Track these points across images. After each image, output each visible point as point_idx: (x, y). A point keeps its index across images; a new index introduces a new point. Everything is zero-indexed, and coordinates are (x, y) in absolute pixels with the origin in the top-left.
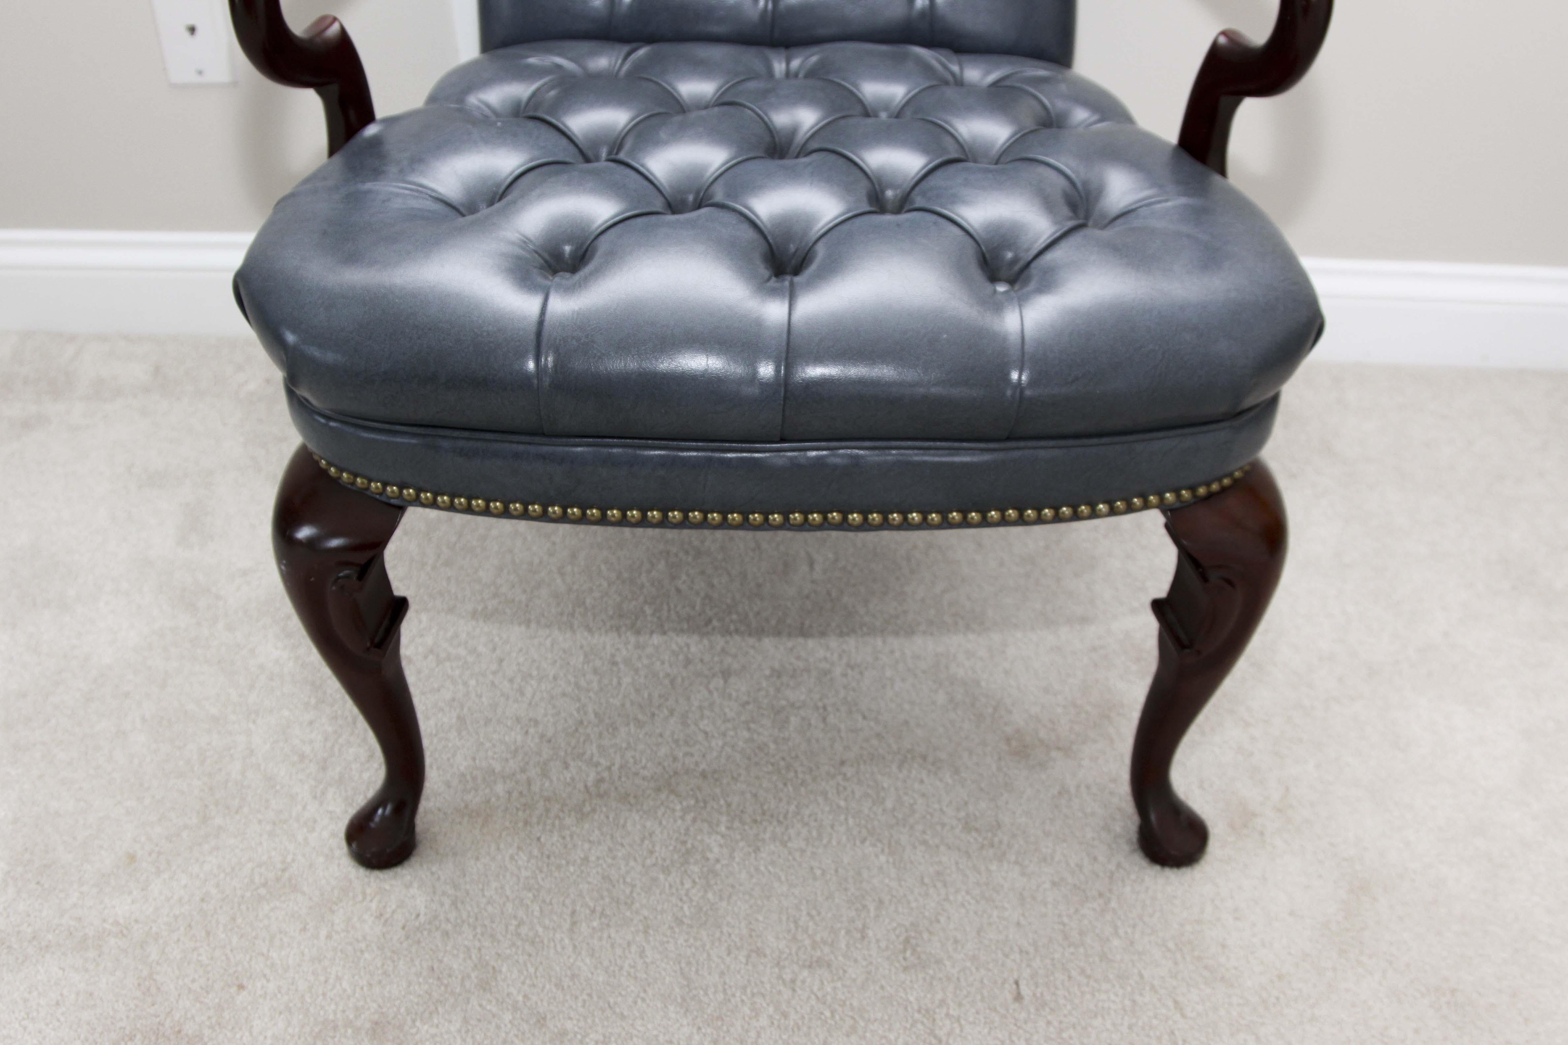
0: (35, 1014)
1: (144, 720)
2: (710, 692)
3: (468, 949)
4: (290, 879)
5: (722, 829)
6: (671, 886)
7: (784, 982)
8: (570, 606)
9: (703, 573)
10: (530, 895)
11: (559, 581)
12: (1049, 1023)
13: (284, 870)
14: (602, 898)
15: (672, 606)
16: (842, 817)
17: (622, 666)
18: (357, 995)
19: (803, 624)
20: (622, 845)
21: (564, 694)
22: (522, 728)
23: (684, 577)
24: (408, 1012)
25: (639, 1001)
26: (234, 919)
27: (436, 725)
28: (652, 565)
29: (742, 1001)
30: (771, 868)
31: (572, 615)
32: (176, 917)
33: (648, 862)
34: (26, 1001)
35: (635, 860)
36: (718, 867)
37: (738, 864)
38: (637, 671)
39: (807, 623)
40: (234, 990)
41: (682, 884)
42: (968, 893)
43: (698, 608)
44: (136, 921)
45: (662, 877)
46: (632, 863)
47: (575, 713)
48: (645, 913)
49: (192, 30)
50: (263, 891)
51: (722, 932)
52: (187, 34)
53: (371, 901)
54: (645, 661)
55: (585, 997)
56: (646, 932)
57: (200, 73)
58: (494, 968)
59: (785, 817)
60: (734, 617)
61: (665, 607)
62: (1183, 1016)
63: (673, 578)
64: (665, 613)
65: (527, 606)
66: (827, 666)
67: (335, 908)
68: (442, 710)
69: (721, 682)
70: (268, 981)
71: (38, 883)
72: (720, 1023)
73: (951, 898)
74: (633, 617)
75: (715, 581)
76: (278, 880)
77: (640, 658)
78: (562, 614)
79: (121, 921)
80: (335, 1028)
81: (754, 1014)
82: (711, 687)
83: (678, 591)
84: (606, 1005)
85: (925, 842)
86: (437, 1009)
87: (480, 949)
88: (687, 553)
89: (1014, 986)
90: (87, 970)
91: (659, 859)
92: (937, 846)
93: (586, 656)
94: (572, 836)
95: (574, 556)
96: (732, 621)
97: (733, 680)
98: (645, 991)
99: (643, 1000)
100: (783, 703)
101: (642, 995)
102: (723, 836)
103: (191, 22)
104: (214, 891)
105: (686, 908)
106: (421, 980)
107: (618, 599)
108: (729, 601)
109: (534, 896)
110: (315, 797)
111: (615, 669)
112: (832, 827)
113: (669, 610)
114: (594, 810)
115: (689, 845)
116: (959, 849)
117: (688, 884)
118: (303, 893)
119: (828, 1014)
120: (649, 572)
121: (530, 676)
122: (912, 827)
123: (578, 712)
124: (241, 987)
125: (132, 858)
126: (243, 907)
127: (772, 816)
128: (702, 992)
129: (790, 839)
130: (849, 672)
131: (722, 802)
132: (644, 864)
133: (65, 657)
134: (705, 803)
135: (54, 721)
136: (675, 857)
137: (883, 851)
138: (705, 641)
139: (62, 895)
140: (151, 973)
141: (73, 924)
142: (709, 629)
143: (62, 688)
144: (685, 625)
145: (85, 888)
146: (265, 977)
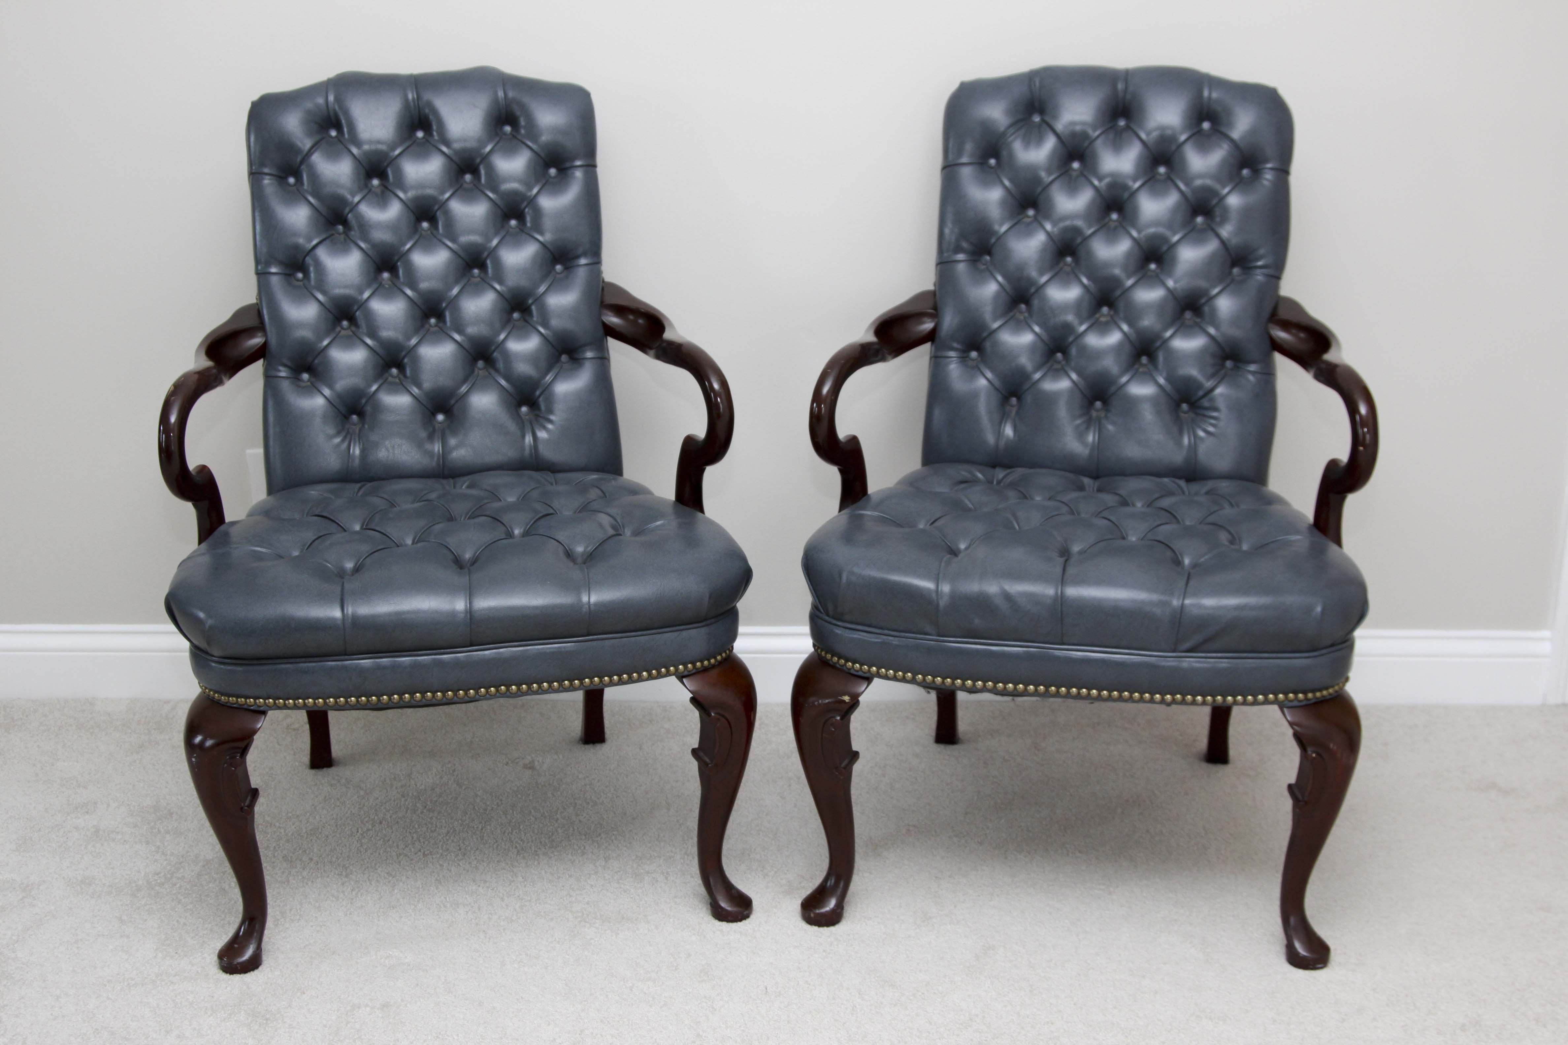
5: (597, 925)
6: (563, 950)
7: (626, 988)
8: (510, 829)
11: (503, 817)
15: (576, 828)
19: (659, 836)
20: (535, 933)
29: (600, 995)
30: (625, 942)
31: (511, 833)
33: (550, 940)
34: (174, 1001)
35: (542, 939)
36: (593, 941)
37: (605, 940)
39: (662, 835)
40: (299, 994)
41: (570, 948)
45: (558, 946)
46: (540, 940)
47: (510, 878)
48: (546, 961)
51: (591, 968)
56: (546, 968)
58: (454, 984)
59: (636, 920)
60: (615, 833)
61: (571, 829)
63: (577, 815)
64: (571, 831)
65: (482, 829)
66: (673, 854)
72: (586, 1003)
73: (733, 953)
74: (550, 834)
78: (504, 833)
80: (359, 1008)
81: (606, 999)
82: (597, 864)
84: (520, 998)
87: (445, 977)
89: (764, 989)
91: (557, 938)
94: (504, 929)
96: (613, 835)
100: (642, 871)
102: (597, 928)
105: (571, 958)
110: (346, 915)
111: (537, 857)
112: (664, 924)
113: (574, 830)
114: (519, 919)
115: (576, 932)
117: (573, 948)
120: (562, 813)
121: (483, 861)
127: (628, 920)
128: (577, 991)
129: (638, 928)
130: (686, 857)
131: (598, 914)
132: (547, 941)
133: (182, 857)
134: (588, 915)
135: (178, 885)
136: (567, 938)
137: (694, 934)
138: (596, 844)
139: (191, 958)
140: (248, 988)
141: (199, 970)
142: (599, 839)
143: (182, 870)
144: (584, 837)
145: (206, 955)
146: (317, 989)
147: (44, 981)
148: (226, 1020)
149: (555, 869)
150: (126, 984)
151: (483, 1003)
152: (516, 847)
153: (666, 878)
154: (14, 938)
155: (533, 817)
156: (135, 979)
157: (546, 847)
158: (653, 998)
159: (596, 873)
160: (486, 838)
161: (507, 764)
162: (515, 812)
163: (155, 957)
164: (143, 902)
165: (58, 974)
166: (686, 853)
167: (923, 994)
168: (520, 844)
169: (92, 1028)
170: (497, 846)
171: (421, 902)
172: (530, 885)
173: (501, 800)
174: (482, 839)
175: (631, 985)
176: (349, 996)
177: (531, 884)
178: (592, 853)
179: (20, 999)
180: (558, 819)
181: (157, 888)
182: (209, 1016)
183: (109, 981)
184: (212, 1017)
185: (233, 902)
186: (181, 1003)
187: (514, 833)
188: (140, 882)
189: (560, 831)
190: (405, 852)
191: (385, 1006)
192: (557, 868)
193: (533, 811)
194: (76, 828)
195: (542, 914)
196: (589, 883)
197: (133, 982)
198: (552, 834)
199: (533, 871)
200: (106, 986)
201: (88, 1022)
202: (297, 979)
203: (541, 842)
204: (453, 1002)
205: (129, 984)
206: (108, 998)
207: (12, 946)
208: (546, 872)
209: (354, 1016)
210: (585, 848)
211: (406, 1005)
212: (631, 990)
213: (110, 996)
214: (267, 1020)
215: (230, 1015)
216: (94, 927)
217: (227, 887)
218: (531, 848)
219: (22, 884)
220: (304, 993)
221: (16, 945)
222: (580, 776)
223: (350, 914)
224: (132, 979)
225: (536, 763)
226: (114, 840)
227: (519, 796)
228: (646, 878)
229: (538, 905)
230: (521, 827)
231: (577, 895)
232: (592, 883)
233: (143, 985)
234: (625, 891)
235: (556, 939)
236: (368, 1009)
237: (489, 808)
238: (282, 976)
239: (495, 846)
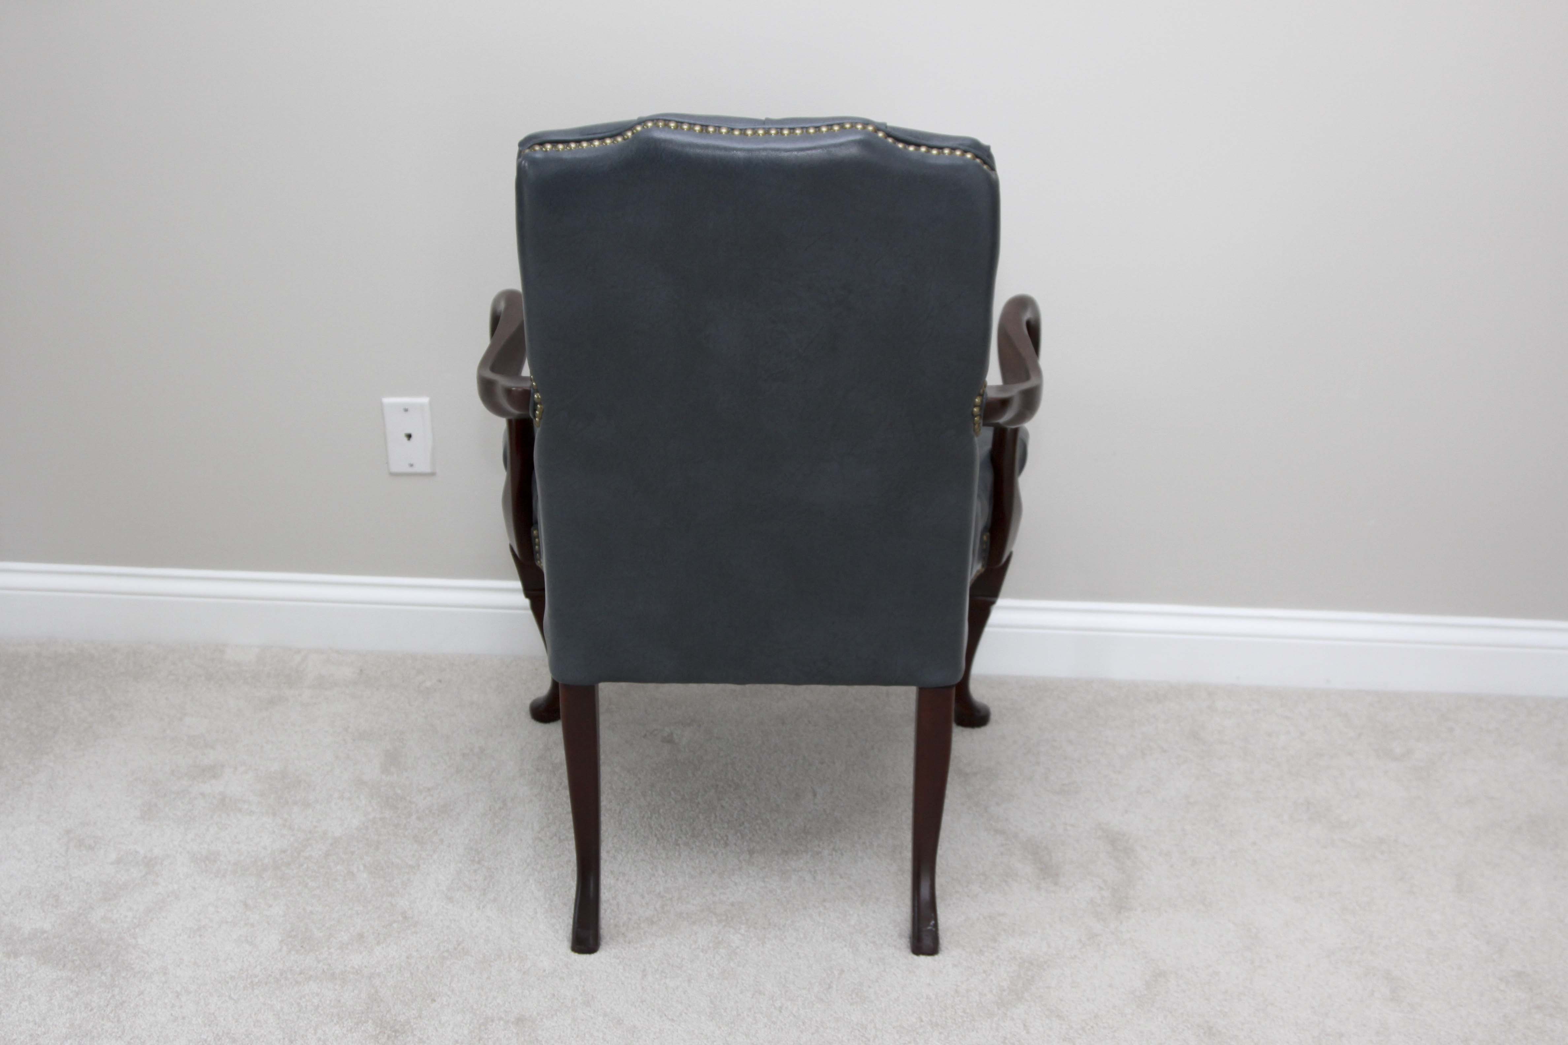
0: (304, 1009)
1: (365, 866)
2: (740, 861)
3: (577, 987)
4: (463, 949)
5: (742, 931)
6: (707, 959)
7: (775, 1008)
8: (649, 813)
9: (740, 797)
10: (618, 961)
11: (642, 799)
12: (941, 1033)
13: (459, 945)
14: (663, 963)
15: (718, 814)
16: (821, 928)
17: (682, 846)
18: (506, 1006)
19: (805, 827)
20: (677, 938)
21: (643, 860)
22: (614, 877)
23: (727, 799)
24: (538, 1014)
25: (684, 1014)
26: (428, 967)
27: (558, 874)
28: (706, 791)
29: (748, 1015)
30: (772, 953)
31: (651, 818)
32: (391, 966)
33: (693, 947)
34: (298, 1004)
35: (685, 945)
36: (738, 950)
37: (751, 949)
38: (692, 849)
39: (808, 826)
40: (429, 1001)
41: (714, 958)
42: (898, 967)
43: (735, 816)
44: (366, 967)
45: (701, 954)
46: (682, 947)
47: (650, 870)
48: (690, 972)
49: (409, 436)
50: (446, 954)
51: (738, 983)
52: (405, 439)
53: (515, 962)
54: (698, 844)
55: (649, 1010)
56: (689, 981)
57: (411, 465)
58: (592, 996)
59: (784, 927)
60: (759, 821)
61: (713, 815)
62: (1028, 1033)
63: (719, 799)
64: (713, 818)
65: (620, 812)
66: (820, 850)
67: (492, 964)
68: (562, 866)
69: (748, 856)
70: (450, 998)
71: (302, 947)
72: (733, 1025)
73: (887, 970)
74: (691, 820)
75: (748, 802)
76: (455, 949)
77: (694, 842)
78: (643, 817)
79: (357, 967)
80: (493, 1021)
81: (754, 1022)
82: (741, 858)
83: (722, 807)
85: (874, 943)
86: (556, 1013)
87: (584, 987)
88: (730, 786)
90: (336, 990)
92: (882, 945)
93: (658, 840)
94: (645, 933)
95: (652, 786)
96: (757, 824)
97: (755, 855)
98: (687, 1009)
99: (686, 1013)
100: (788, 868)
101: (685, 1011)
102: (743, 935)
103: (408, 432)
104: (415, 954)
105: (716, 970)
106: (547, 1000)
107: (681, 810)
108: (757, 813)
109: (620, 962)
110: (479, 908)
111: (677, 847)
112: (814, 933)
113: (716, 816)
114: (660, 920)
115: (720, 939)
116: (895, 946)
117: (718, 958)
118: (472, 956)
119: (801, 1023)
121: (621, 850)
122: (866, 934)
123: (652, 869)
124: (434, 1000)
125: (361, 936)
126: (434, 962)
127: (775, 926)
128: (722, 1011)
129: (785, 937)
130: (834, 853)
131: (744, 918)
132: (690, 948)
133: (310, 832)
134: (732, 919)
135: (305, 866)
136: (711, 945)
137: (846, 946)
138: (739, 834)
139: (317, 953)
140: (377, 992)
141: (325, 967)
142: (742, 828)
143: (309, 848)
144: (726, 825)
145: (332, 950)
146: (448, 996)
147: (165, 974)
148: (353, 1030)
149: (697, 861)
150: (249, 981)
151: (623, 1021)
152: (656, 835)
153: (814, 878)
154: (135, 921)
155: (673, 799)
156: (258, 976)
157: (688, 836)
158: (804, 1023)
159: (740, 869)
160: (624, 823)
161: (645, 736)
162: (654, 793)
163: (280, 950)
164: (269, 884)
165: (179, 966)
166: (834, 849)
167: (1092, 1027)
168: (660, 831)
169: (213, 1033)
170: (636, 834)
171: (557, 895)
172: (671, 880)
173: (639, 779)
174: (620, 824)
175: (779, 1005)
176: (481, 1006)
177: (673, 879)
178: (735, 844)
179: (139, 995)
180: (699, 803)
181: (283, 868)
182: (335, 1024)
183: (232, 978)
184: (338, 1025)
185: (361, 888)
186: (306, 1008)
187: (654, 818)
188: (266, 861)
189: (701, 817)
190: (540, 836)
191: (520, 1020)
192: (700, 861)
193: (672, 793)
194: (203, 794)
195: (684, 915)
196: (733, 879)
197: (256, 980)
198: (694, 821)
199: (674, 864)
200: (228, 983)
201: (209, 1025)
202: (427, 983)
203: (681, 830)
204: (592, 1018)
205: (252, 982)
206: (230, 997)
207: (133, 931)
208: (688, 865)
209: (487, 1031)
210: (727, 839)
211: (542, 1019)
212: (781, 1012)
213: (232, 995)
214: (396, 1031)
215: (357, 1024)
216: (218, 912)
217: (355, 870)
218: (671, 836)
219: (145, 857)
220: (435, 1001)
221: (137, 930)
222: (722, 754)
223: (484, 907)
224: (256, 976)
225: (675, 736)
226: (240, 810)
227: (658, 775)
228: (793, 877)
229: (680, 904)
230: (661, 811)
231: (721, 893)
232: (737, 881)
233: (266, 984)
234: (771, 891)
235: (699, 946)
236: (502, 1022)
237: (627, 788)
238: (412, 979)
239: (634, 832)
